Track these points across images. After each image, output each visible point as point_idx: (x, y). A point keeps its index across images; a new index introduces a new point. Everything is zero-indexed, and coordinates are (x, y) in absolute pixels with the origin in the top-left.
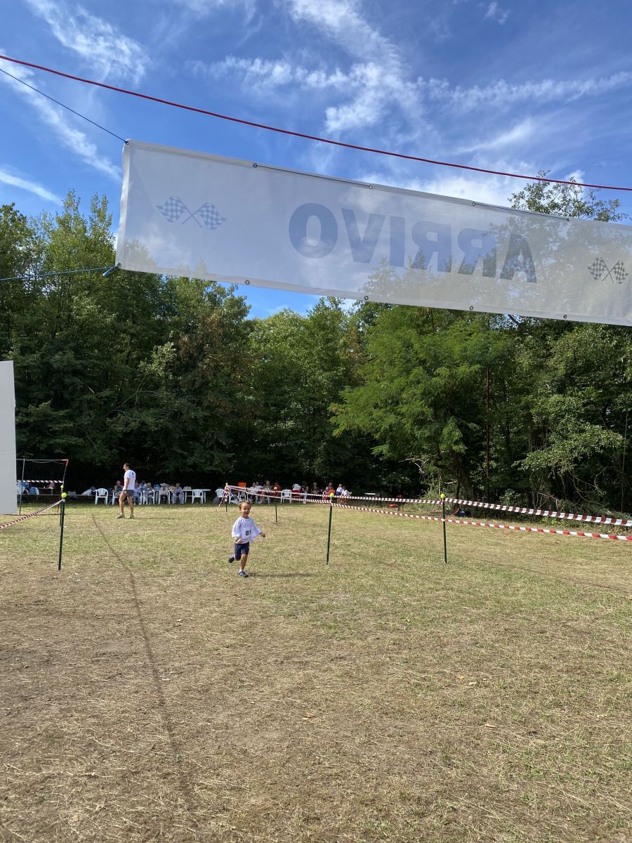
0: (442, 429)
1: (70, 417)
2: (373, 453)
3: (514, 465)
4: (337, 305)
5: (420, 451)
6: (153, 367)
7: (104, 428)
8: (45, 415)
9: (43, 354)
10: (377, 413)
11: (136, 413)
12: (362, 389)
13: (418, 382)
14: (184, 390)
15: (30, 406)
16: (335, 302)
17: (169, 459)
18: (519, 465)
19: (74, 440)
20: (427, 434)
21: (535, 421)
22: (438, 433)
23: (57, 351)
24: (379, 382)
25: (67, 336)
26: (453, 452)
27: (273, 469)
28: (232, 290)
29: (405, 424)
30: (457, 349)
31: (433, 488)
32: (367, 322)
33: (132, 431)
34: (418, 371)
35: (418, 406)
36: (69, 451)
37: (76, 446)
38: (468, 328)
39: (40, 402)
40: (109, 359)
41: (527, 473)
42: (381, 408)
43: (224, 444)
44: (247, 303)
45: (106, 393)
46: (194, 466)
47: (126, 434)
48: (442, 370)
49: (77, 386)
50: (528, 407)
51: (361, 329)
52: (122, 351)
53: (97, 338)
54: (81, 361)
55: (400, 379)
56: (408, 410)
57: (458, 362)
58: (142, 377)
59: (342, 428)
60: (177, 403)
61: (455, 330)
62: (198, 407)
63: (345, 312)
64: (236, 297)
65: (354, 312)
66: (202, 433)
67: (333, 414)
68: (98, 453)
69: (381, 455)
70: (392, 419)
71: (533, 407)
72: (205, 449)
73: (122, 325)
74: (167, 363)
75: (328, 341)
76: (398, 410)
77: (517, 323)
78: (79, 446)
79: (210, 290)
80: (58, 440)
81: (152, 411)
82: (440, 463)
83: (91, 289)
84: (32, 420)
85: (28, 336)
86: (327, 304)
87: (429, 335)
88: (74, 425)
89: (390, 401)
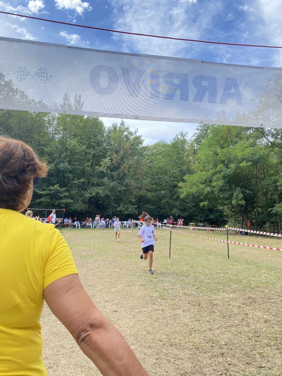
0: (233, 194)
1: (67, 191)
2: (200, 206)
3: (269, 210)
4: (184, 137)
5: (223, 204)
6: (101, 169)
7: (82, 195)
8: (58, 191)
9: (55, 164)
10: (202, 186)
11: (95, 188)
12: (194, 175)
13: (221, 171)
14: (115, 178)
15: (51, 186)
16: (182, 135)
17: (110, 208)
18: (271, 211)
19: (69, 201)
20: (226, 196)
21: (279, 189)
22: (232, 195)
23: (61, 162)
24: (202, 171)
25: (66, 156)
26: (239, 205)
27: (155, 213)
28: (135, 133)
29: (215, 192)
30: (240, 155)
31: (231, 221)
32: (198, 144)
33: (93, 196)
34: (221, 166)
35: (221, 183)
36: (67, 206)
37: (70, 203)
38: (245, 145)
39: (55, 184)
40: (83, 166)
41: (276, 214)
42: (204, 184)
43: (133, 201)
44: (142, 138)
45: (82, 180)
46: (120, 211)
47: (90, 198)
48: (232, 166)
49: (70, 178)
50: (275, 182)
51: (196, 148)
52: (88, 162)
53: (78, 156)
54: (71, 167)
55: (212, 170)
56: (216, 185)
57: (240, 161)
58: (97, 173)
59: (185, 194)
60: (112, 184)
61: (239, 146)
62: (121, 186)
63: (188, 141)
64: (138, 136)
65: (192, 140)
66: (124, 197)
67: (180, 188)
68: (79, 206)
69: (204, 206)
70: (208, 189)
71: (278, 182)
72: (125, 204)
73: (88, 151)
74: (108, 167)
75: (180, 154)
76: (212, 185)
77: (270, 142)
78: (72, 204)
79: (126, 133)
80: (62, 201)
81: (102, 187)
82: (232, 209)
83: (75, 136)
84: (51, 192)
85: (49, 156)
86: (179, 137)
87: (226, 148)
88: (69, 194)
89: (208, 181)
